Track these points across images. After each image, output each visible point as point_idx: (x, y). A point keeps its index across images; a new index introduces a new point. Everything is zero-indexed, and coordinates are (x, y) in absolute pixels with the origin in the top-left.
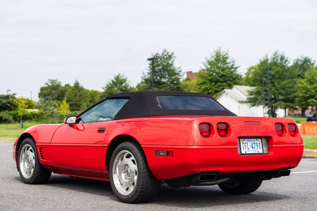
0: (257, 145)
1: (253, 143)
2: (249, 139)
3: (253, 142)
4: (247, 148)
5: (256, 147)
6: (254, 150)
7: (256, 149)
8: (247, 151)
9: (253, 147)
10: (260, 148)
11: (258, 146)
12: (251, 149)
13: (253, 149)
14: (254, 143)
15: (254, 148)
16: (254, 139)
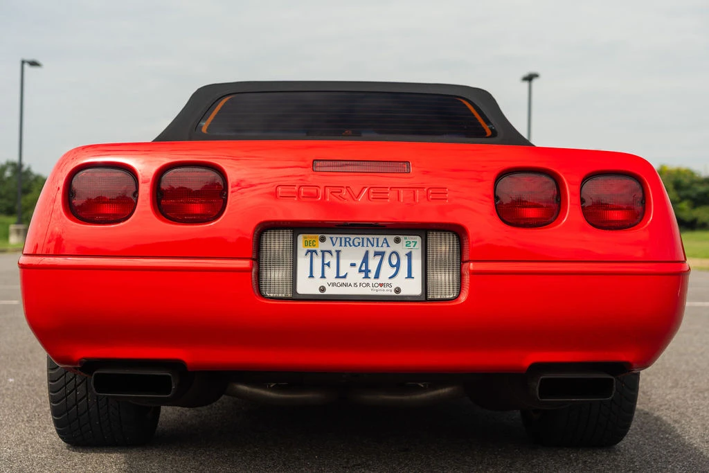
0: (394, 262)
1: (371, 255)
2: (352, 237)
3: (372, 251)
4: (331, 272)
5: (387, 270)
6: (372, 281)
7: (384, 278)
8: (334, 284)
9: (367, 271)
10: (410, 276)
11: (398, 266)
12: (355, 276)
13: (367, 277)
14: (376, 254)
15: (372, 275)
16: (381, 238)
